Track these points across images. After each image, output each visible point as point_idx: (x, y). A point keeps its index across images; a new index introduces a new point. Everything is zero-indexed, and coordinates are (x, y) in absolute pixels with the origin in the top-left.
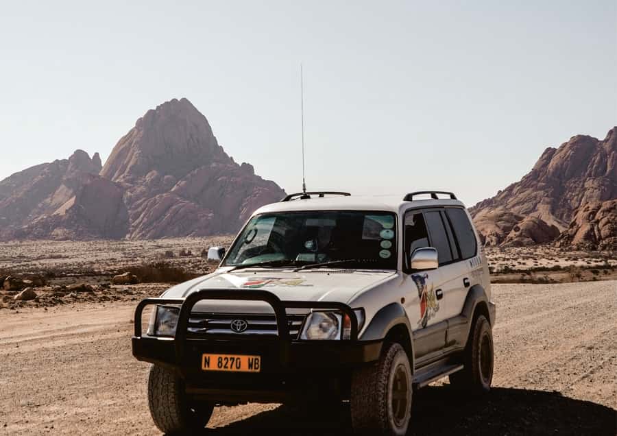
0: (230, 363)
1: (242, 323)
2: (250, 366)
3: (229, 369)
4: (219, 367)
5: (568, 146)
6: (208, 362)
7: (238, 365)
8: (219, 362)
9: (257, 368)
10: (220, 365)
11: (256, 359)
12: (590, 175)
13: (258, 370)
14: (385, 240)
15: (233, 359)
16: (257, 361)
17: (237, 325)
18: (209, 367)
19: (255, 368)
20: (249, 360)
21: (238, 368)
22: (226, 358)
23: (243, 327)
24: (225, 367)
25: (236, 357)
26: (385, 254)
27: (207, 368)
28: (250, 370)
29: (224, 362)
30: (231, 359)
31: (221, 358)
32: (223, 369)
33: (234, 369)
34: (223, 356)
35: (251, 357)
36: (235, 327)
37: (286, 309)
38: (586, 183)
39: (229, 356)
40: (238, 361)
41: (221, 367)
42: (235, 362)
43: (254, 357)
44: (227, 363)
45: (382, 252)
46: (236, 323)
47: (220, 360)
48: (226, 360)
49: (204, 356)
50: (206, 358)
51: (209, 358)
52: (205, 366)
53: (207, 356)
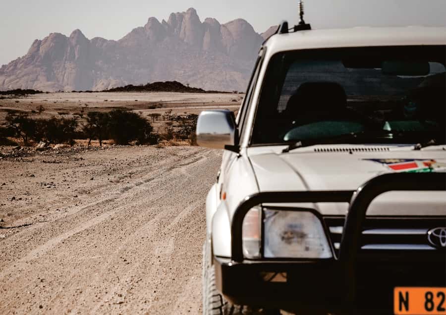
4: (427, 309)
5: (50, 39)
6: (405, 302)
8: (428, 300)
10: (429, 305)
12: (66, 60)
18: (407, 309)
22: (439, 294)
24: (439, 308)
27: (404, 312)
29: (437, 301)
31: (431, 294)
32: (434, 312)
34: (435, 291)
38: (66, 65)
41: (431, 308)
44: (442, 302)
47: (429, 297)
48: (441, 297)
49: (397, 291)
50: (400, 294)
51: (407, 294)
52: (400, 309)
53: (404, 290)
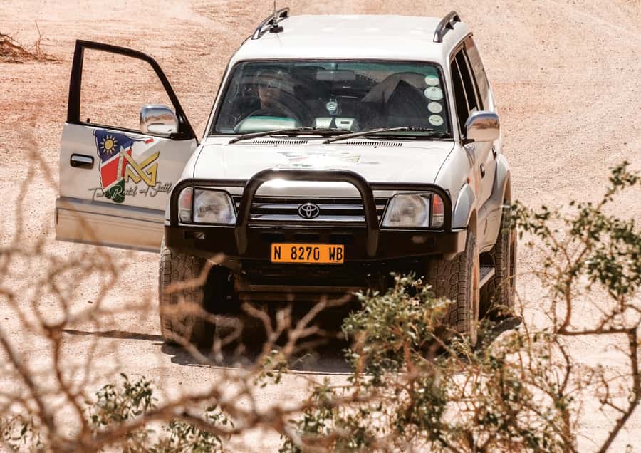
0: (306, 253)
1: (313, 207)
2: (332, 256)
3: (305, 261)
4: (293, 258)
6: (278, 253)
7: (316, 257)
8: (293, 253)
9: (340, 259)
10: (294, 256)
11: (338, 249)
13: (342, 261)
14: (432, 101)
15: (311, 248)
16: (339, 251)
17: (307, 210)
18: (279, 258)
19: (338, 259)
20: (330, 249)
21: (317, 259)
22: (301, 248)
23: (313, 213)
24: (300, 258)
25: (313, 246)
26: (436, 121)
27: (277, 260)
28: (332, 261)
29: (299, 253)
30: (307, 248)
31: (296, 248)
32: (297, 260)
33: (312, 260)
34: (298, 246)
35: (332, 246)
36: (304, 213)
37: (374, 192)
39: (305, 246)
40: (317, 250)
41: (295, 258)
42: (312, 251)
43: (336, 246)
44: (302, 254)
45: (431, 118)
46: (305, 207)
47: (294, 250)
48: (302, 250)
49: (273, 246)
50: (276, 248)
51: (280, 248)
52: (275, 258)
53: (278, 245)
